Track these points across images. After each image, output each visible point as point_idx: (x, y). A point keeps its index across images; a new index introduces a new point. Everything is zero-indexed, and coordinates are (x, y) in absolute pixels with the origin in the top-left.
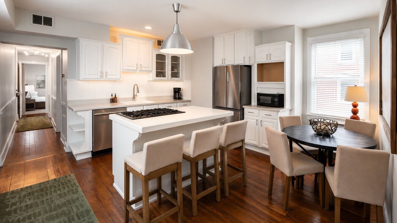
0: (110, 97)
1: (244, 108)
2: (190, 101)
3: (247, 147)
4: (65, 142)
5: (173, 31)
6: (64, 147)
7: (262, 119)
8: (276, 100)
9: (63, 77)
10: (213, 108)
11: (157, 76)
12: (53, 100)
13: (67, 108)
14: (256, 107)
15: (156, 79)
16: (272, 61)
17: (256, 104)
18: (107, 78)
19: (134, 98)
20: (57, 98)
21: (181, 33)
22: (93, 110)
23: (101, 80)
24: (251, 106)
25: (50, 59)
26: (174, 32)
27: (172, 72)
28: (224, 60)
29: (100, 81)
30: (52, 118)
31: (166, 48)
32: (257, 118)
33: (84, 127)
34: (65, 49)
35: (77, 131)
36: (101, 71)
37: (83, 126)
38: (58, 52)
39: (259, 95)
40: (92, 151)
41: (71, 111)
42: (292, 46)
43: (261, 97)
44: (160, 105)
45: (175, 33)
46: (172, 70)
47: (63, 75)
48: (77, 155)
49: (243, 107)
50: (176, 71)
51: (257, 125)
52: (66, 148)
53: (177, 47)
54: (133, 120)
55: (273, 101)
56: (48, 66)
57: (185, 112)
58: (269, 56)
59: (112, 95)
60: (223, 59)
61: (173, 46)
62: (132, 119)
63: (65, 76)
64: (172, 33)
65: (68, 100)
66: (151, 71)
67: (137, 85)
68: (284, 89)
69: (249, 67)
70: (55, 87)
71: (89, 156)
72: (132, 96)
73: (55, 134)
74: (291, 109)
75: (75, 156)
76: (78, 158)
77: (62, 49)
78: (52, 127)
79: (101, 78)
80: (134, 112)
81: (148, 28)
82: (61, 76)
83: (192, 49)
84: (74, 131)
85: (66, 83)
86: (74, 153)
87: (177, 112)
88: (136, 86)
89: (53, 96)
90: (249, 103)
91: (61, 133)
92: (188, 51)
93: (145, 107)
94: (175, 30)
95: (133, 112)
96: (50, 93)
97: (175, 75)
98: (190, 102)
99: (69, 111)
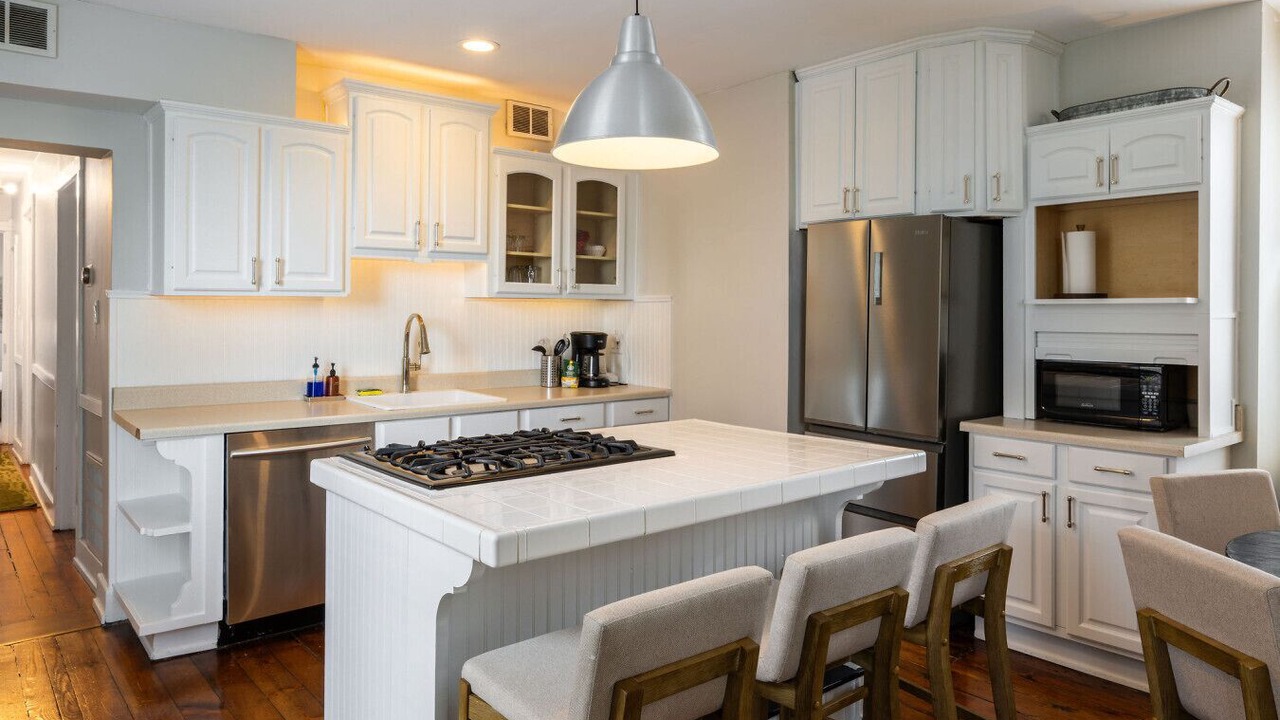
0: (307, 375)
1: (966, 435)
2: (664, 395)
3: (1015, 643)
4: (100, 576)
5: (620, 52)
6: (96, 601)
7: (1074, 491)
8: (1151, 395)
9: (86, 281)
10: (790, 430)
11: (509, 278)
12: (37, 386)
13: (112, 425)
14: (1031, 430)
15: (504, 289)
16: (1125, 191)
17: (1031, 414)
18: (285, 287)
19: (409, 379)
20: (58, 376)
21: (658, 61)
22: (225, 435)
23: (255, 294)
24: (1000, 423)
25: (26, 206)
26: (625, 58)
27: (578, 260)
28: (851, 193)
29: (251, 298)
30: (34, 466)
31: (585, 139)
32: (1048, 486)
33: (186, 518)
34: (101, 154)
35: (159, 532)
36: (255, 255)
37: (180, 508)
38: (67, 169)
39: (1046, 370)
40: (220, 622)
41: (129, 437)
42: (1243, 118)
43: (1062, 380)
44: (528, 412)
45: (631, 64)
46: (580, 250)
47: (87, 271)
48: (151, 637)
49: (964, 426)
50: (597, 252)
51: (1044, 520)
52: (103, 602)
53: (643, 131)
54: (434, 492)
55: (1131, 401)
56: (16, 237)
57: (671, 454)
58: (1109, 166)
59: (316, 366)
60: (851, 187)
61: (623, 127)
62: (426, 486)
63: (99, 277)
64: (615, 61)
65: (112, 385)
66: (484, 255)
67: (419, 317)
68: (1200, 337)
69: (992, 229)
70: (48, 330)
71: (209, 642)
72: (397, 370)
73: (50, 538)
74: (1236, 438)
75: (146, 644)
76: (157, 652)
77: (85, 153)
78: (34, 507)
79: (255, 287)
80: (428, 448)
81: (479, 46)
82: (80, 276)
83: (711, 142)
84: (143, 531)
85: (102, 307)
86: (143, 629)
87: (635, 454)
88: (415, 322)
89: (36, 365)
90: (991, 407)
91: (79, 534)
92: (692, 153)
93: (457, 421)
94: (628, 47)
95: (421, 445)
96: (23, 356)
97: (592, 271)
98: (666, 400)
99: (117, 438)
